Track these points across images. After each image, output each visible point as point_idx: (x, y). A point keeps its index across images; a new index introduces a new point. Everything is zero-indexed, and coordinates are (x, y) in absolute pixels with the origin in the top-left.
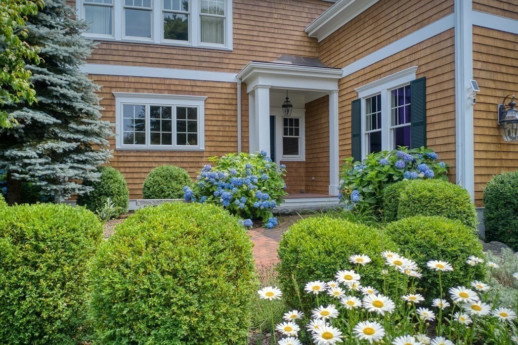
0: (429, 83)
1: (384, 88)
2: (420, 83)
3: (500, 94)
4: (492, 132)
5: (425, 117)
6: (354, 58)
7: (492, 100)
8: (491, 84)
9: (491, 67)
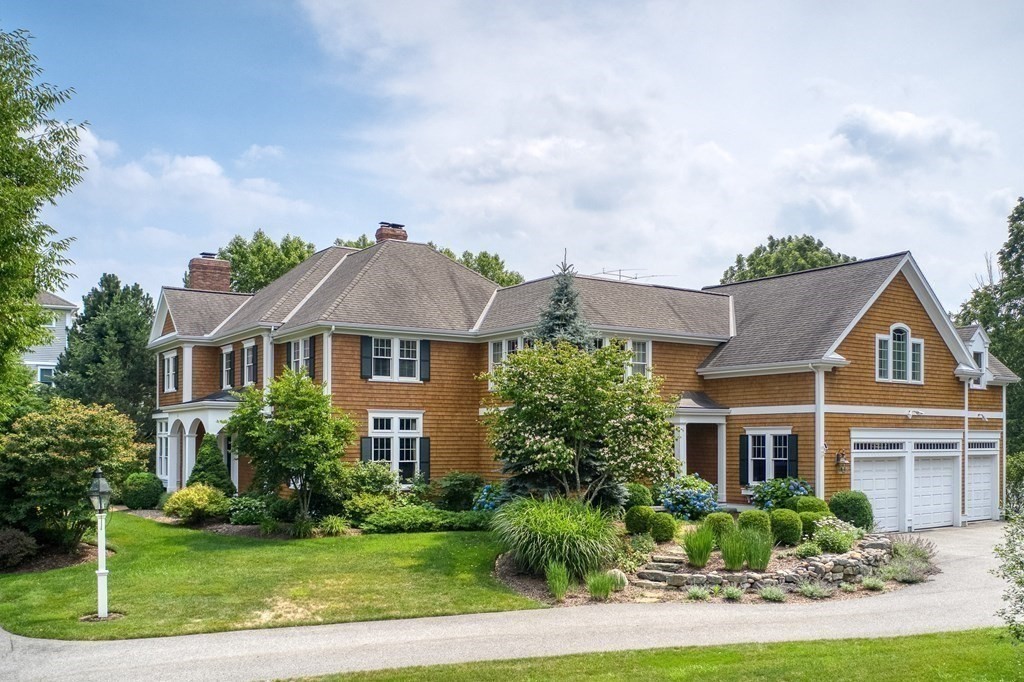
0: (799, 438)
1: (769, 433)
2: (794, 438)
3: (837, 447)
4: (833, 469)
5: (797, 457)
6: (742, 405)
7: (833, 451)
8: (833, 443)
9: (833, 434)
